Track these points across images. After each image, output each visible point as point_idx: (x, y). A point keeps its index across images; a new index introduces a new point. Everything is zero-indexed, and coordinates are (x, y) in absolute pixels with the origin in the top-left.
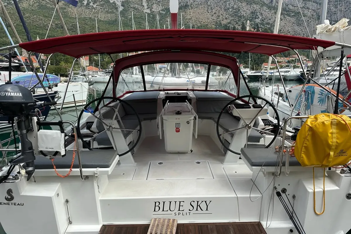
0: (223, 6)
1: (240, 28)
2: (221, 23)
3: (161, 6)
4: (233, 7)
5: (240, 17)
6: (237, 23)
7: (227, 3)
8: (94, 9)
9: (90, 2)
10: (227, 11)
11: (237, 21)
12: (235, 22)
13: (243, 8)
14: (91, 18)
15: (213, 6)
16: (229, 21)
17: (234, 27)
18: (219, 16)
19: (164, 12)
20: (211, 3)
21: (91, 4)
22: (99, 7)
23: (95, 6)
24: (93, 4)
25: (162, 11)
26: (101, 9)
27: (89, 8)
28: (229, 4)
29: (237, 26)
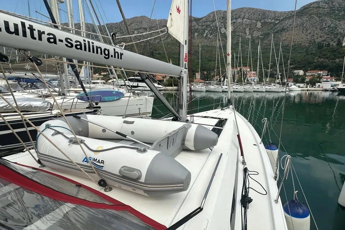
0: (318, 27)
1: (335, 44)
2: (315, 42)
3: (260, 32)
4: (329, 27)
5: (337, 34)
6: (332, 40)
7: (323, 23)
8: (210, 39)
9: (208, 35)
10: (323, 30)
11: (333, 39)
12: (330, 39)
13: (341, 26)
14: (207, 45)
15: (308, 27)
16: (323, 39)
17: (329, 44)
18: (314, 35)
19: (262, 37)
20: (307, 25)
21: (209, 36)
22: (214, 37)
23: (211, 37)
24: (210, 35)
25: (261, 35)
26: (215, 38)
27: (207, 39)
28: (325, 24)
29: (331, 43)
